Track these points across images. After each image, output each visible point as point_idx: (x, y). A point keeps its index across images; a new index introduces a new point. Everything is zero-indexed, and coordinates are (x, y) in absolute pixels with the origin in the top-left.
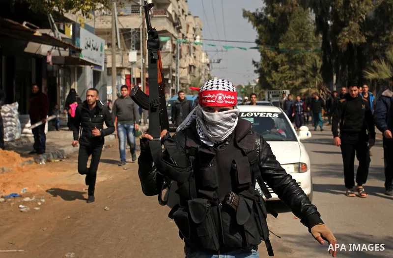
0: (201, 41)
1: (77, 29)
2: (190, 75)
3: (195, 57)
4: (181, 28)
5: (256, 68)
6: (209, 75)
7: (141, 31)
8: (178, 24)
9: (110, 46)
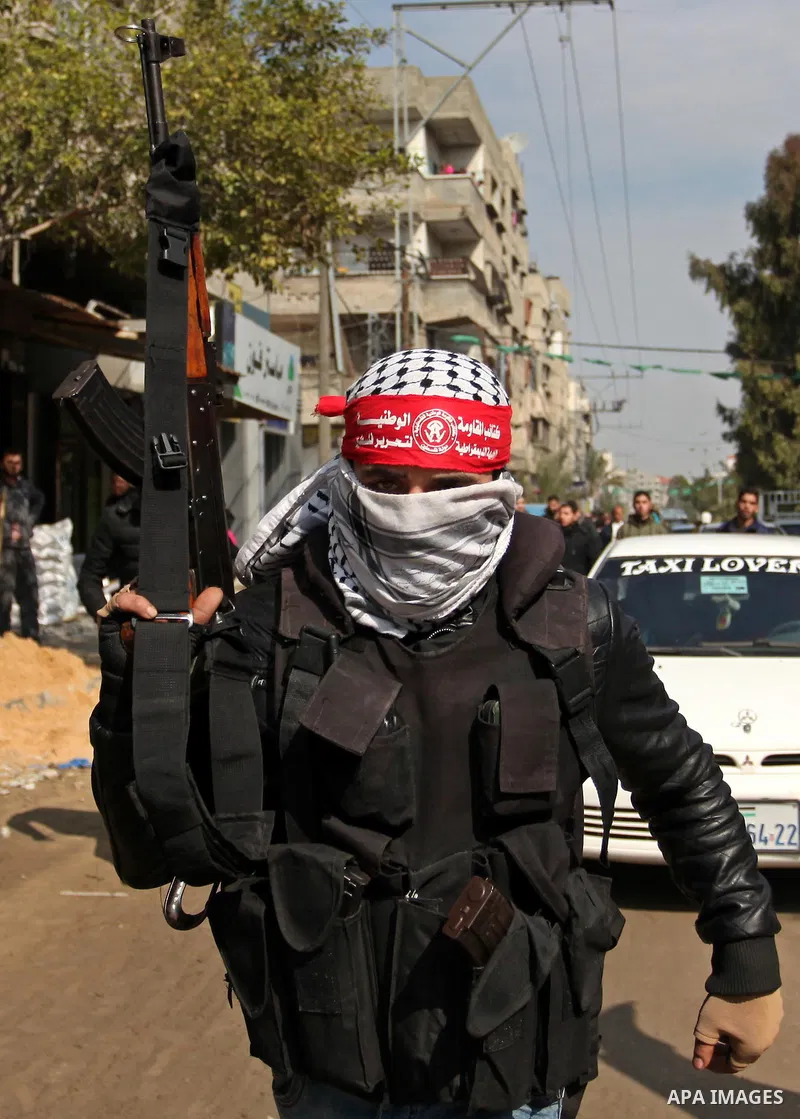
0: (567, 347)
1: (226, 320)
2: (535, 447)
3: (548, 395)
4: (509, 310)
5: (726, 428)
6: (588, 446)
7: (398, 322)
8: (500, 299)
9: (308, 365)
